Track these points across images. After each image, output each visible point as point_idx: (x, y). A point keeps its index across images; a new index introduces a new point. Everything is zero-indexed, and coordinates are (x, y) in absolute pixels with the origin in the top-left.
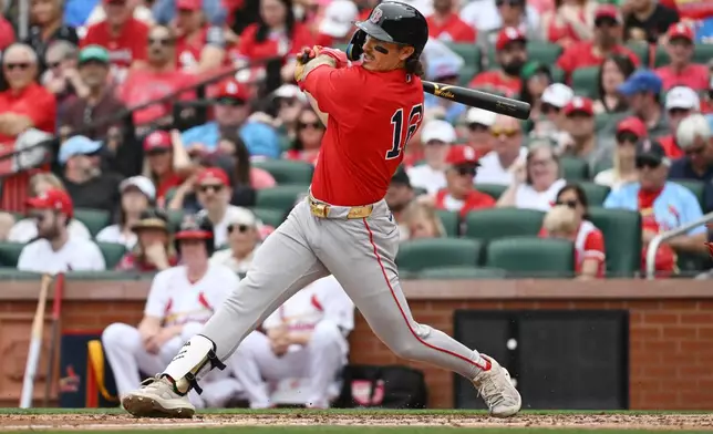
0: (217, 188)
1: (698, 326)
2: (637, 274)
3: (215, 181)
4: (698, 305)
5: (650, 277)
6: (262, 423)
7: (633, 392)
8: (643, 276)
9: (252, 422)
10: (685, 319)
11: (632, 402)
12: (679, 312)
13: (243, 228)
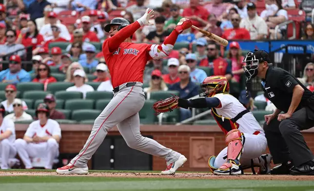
0: (12, 92)
1: (177, 141)
2: (156, 123)
3: (11, 89)
4: (177, 134)
5: (160, 124)
6: (29, 174)
7: (154, 164)
8: (158, 124)
9: (24, 174)
10: (172, 139)
11: (154, 168)
12: (170, 137)
13: (19, 105)
